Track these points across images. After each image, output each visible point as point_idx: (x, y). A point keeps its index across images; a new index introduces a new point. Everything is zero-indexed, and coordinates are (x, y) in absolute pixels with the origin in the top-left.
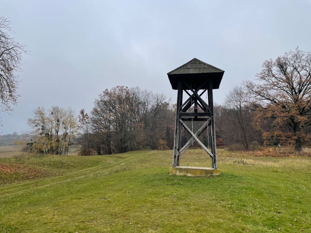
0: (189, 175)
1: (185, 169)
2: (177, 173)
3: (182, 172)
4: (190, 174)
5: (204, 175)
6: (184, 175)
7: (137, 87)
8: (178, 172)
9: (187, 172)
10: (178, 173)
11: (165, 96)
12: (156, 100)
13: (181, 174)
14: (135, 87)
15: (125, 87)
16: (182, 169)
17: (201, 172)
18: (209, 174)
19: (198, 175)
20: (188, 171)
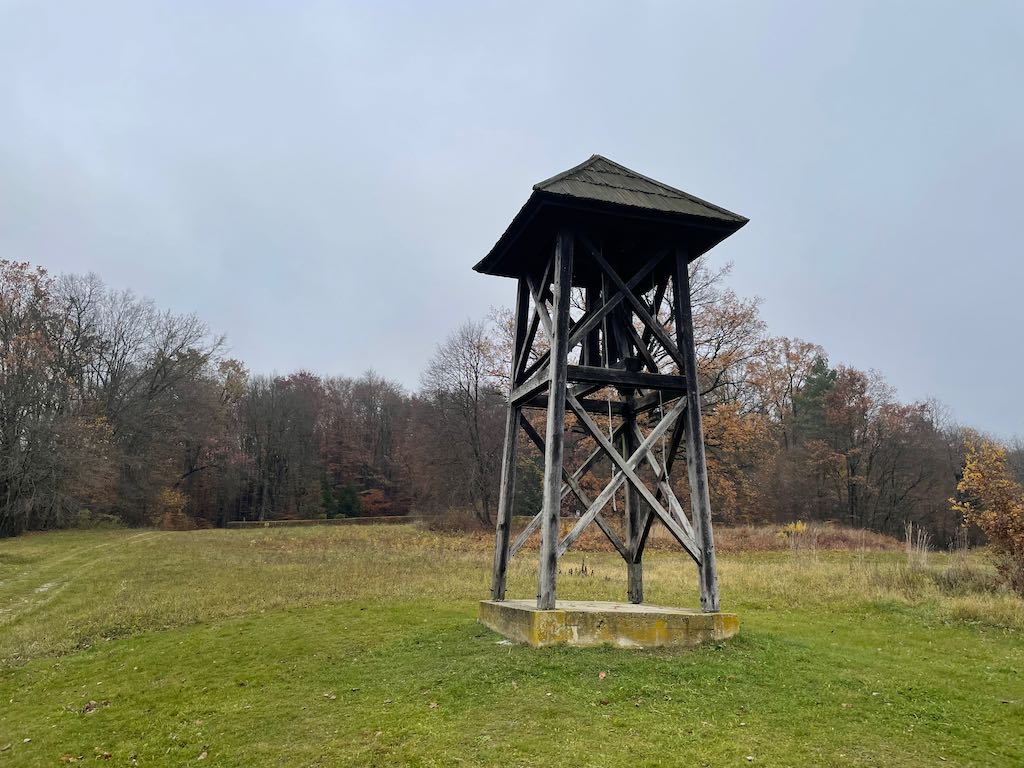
0: (623, 642)
1: (604, 614)
2: (572, 633)
3: (594, 632)
4: (628, 636)
5: (679, 639)
6: (601, 642)
7: (92, 278)
8: (575, 629)
9: (614, 630)
10: (576, 634)
11: (203, 327)
12: (159, 338)
13: (588, 640)
14: (82, 273)
15: (32, 270)
16: (593, 616)
17: (669, 628)
18: (699, 635)
19: (657, 643)
20: (619, 626)
